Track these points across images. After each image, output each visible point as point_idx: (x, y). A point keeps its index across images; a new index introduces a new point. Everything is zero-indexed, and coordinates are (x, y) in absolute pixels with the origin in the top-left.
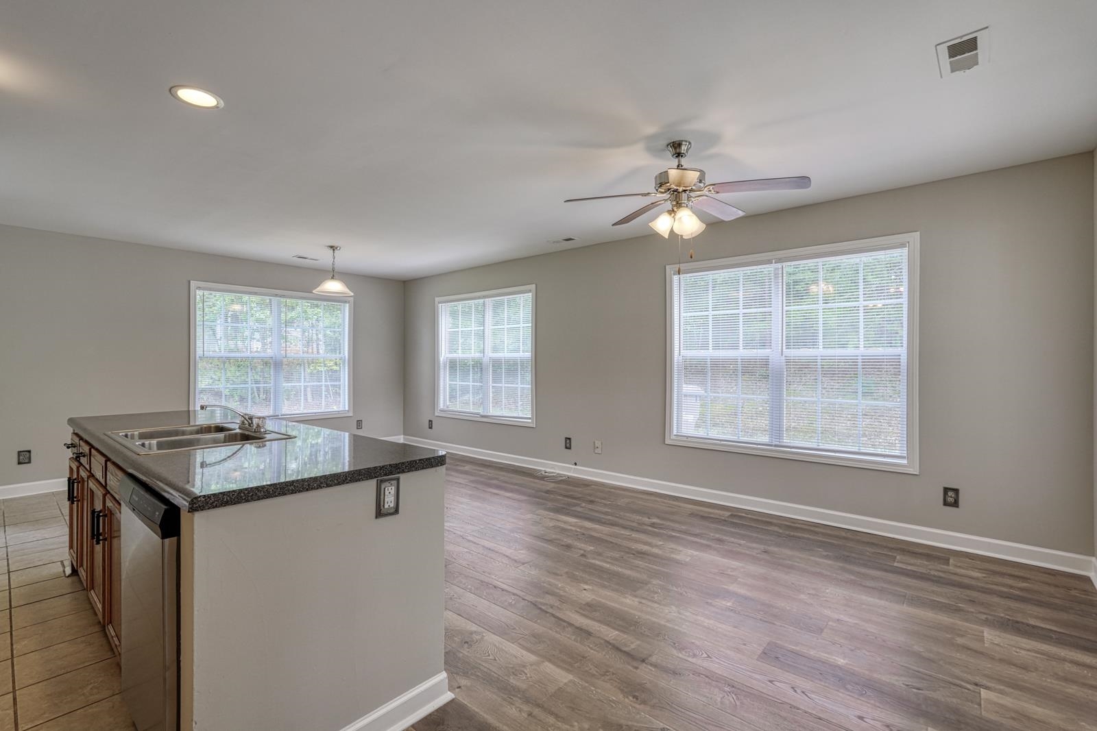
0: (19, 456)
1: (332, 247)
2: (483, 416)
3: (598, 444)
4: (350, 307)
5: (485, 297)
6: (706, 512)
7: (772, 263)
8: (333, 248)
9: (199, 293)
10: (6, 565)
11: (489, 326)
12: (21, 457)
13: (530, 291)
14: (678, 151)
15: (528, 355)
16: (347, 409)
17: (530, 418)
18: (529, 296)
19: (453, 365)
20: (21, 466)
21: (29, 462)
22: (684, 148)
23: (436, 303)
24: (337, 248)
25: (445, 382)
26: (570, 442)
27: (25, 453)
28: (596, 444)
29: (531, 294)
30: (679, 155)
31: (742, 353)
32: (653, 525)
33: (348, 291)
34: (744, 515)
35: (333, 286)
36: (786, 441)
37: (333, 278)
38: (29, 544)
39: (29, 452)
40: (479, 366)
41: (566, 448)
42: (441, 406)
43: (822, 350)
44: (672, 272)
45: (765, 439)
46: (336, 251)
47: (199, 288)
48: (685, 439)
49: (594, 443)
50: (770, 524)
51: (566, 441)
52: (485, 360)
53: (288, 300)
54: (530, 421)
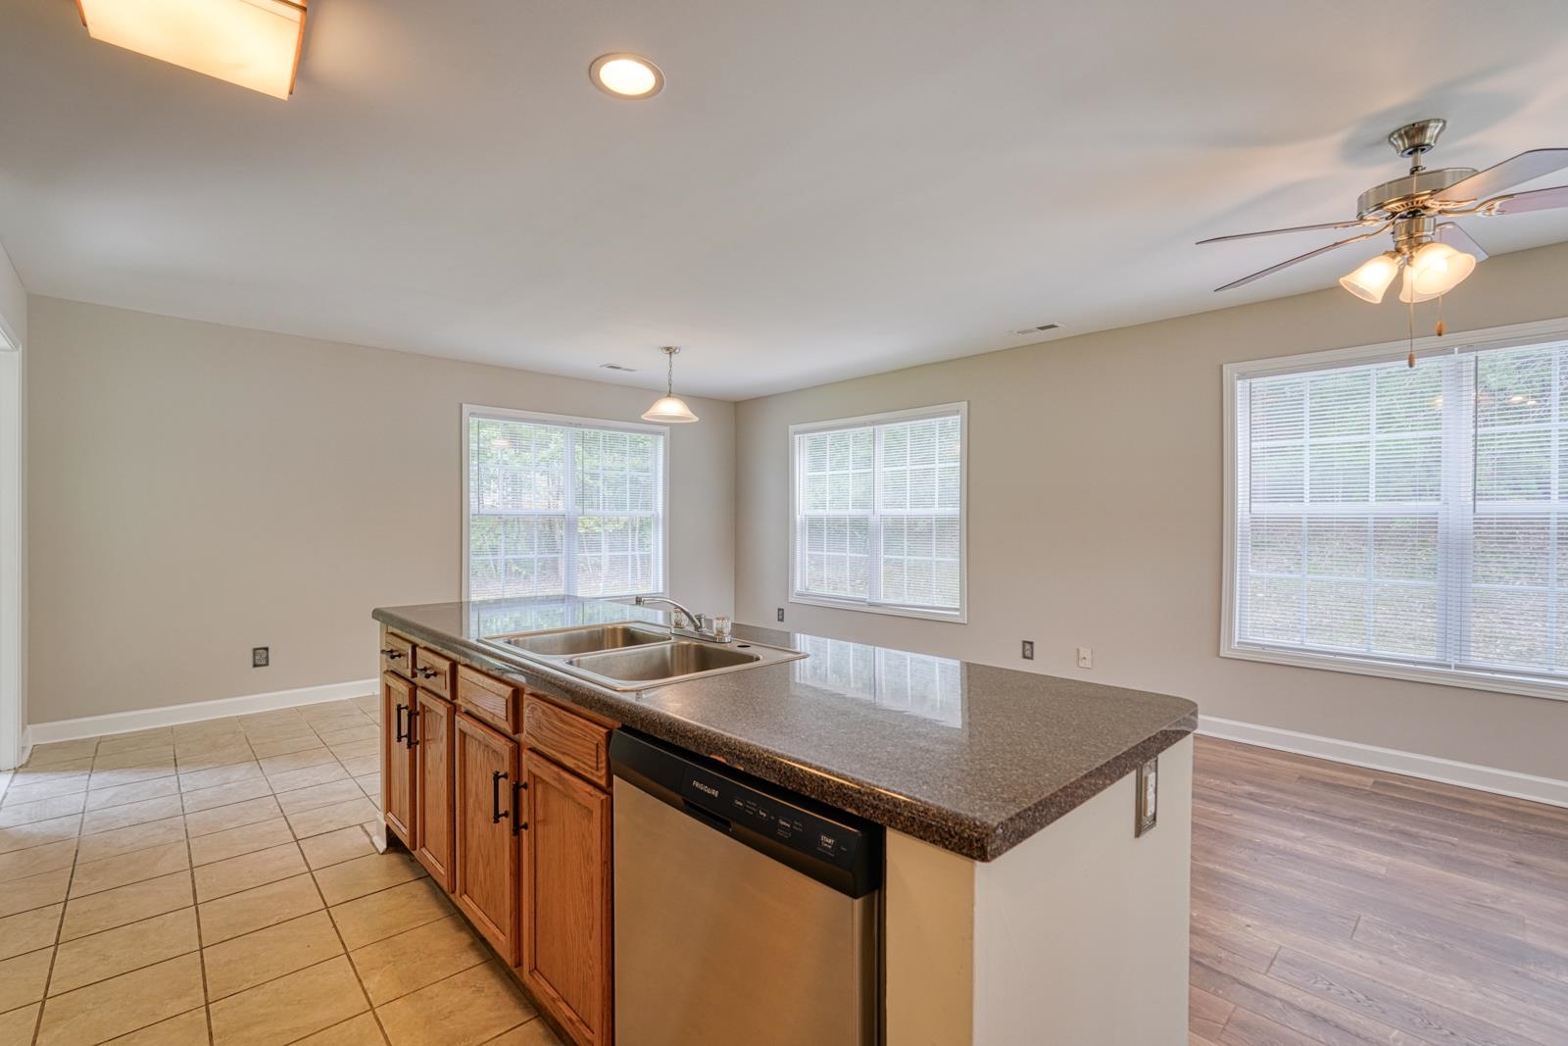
0: (254, 655)
1: (668, 349)
2: (871, 605)
3: (1085, 652)
4: (665, 442)
5: (873, 423)
6: (1330, 777)
7: (1453, 353)
8: (670, 350)
9: (473, 421)
10: (287, 827)
11: (881, 469)
12: (257, 657)
13: (957, 412)
14: (1417, 141)
15: (953, 510)
16: (661, 590)
17: (957, 610)
18: (954, 422)
19: (815, 525)
20: (257, 668)
21: (267, 664)
22: (1431, 132)
23: (791, 433)
24: (674, 351)
25: (802, 551)
26: (1032, 648)
27: (261, 651)
28: (1081, 652)
29: (959, 417)
30: (1417, 149)
31: (1373, 507)
32: (1250, 796)
33: (691, 413)
34: (1399, 783)
35: (671, 408)
36: (1476, 659)
37: (669, 396)
38: (302, 792)
39: (266, 649)
40: (860, 526)
41: (1025, 657)
42: (798, 587)
43: (1557, 502)
44: (1236, 375)
45: (1431, 655)
46: (673, 355)
47: (472, 414)
48: (1258, 649)
49: (1078, 650)
50: (1474, 805)
51: (1024, 647)
52: (874, 520)
53: (586, 431)
54: (957, 613)
